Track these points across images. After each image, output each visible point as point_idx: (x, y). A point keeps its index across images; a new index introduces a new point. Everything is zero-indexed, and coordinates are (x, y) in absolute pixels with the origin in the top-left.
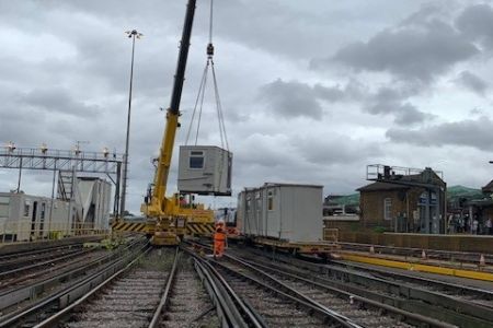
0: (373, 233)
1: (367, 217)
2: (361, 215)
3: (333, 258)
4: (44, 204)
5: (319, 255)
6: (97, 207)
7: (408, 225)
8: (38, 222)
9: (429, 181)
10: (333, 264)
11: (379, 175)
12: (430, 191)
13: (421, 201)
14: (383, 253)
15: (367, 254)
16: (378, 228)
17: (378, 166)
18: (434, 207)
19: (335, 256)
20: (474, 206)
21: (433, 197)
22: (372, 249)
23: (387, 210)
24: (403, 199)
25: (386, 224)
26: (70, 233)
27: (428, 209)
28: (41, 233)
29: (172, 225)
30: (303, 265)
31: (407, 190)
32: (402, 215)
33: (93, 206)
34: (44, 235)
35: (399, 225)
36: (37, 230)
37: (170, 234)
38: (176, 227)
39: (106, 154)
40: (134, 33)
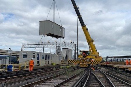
4: (49, 55)
6: (68, 56)
8: (47, 60)
26: (59, 64)
28: (49, 64)
29: (85, 61)
30: (129, 75)
34: (50, 64)
36: (47, 63)
37: (85, 64)
38: (87, 61)
39: (72, 42)
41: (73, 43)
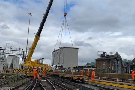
0: (100, 73)
1: (98, 68)
2: (96, 68)
3: (86, 82)
5: (81, 80)
6: (14, 64)
7: (111, 71)
9: (117, 57)
10: (85, 84)
11: (102, 54)
12: (117, 60)
13: (114, 63)
14: (103, 80)
15: (98, 80)
16: (101, 72)
17: (101, 52)
18: (119, 65)
19: (86, 81)
20: (130, 65)
21: (119, 62)
22: (99, 78)
23: (104, 66)
24: (109, 63)
25: (104, 70)
26: (1, 73)
27: (117, 66)
31: (110, 60)
32: (109, 68)
33: (12, 64)
35: (108, 71)
37: (32, 73)
40: (30, 14)
41: (21, 50)
